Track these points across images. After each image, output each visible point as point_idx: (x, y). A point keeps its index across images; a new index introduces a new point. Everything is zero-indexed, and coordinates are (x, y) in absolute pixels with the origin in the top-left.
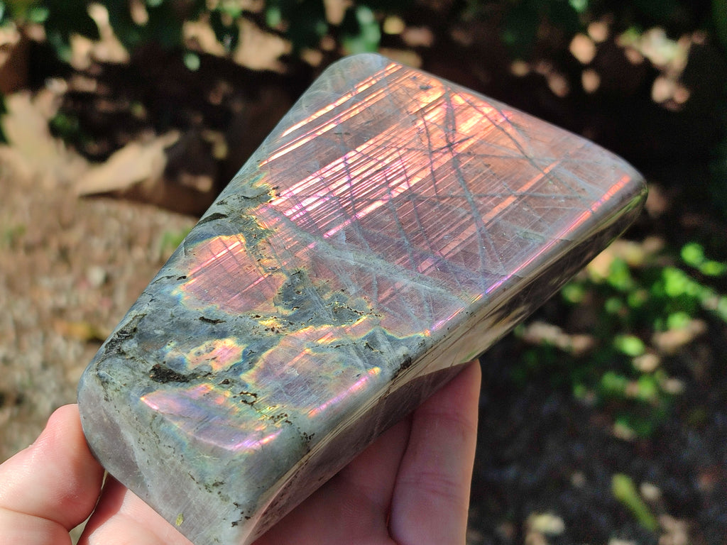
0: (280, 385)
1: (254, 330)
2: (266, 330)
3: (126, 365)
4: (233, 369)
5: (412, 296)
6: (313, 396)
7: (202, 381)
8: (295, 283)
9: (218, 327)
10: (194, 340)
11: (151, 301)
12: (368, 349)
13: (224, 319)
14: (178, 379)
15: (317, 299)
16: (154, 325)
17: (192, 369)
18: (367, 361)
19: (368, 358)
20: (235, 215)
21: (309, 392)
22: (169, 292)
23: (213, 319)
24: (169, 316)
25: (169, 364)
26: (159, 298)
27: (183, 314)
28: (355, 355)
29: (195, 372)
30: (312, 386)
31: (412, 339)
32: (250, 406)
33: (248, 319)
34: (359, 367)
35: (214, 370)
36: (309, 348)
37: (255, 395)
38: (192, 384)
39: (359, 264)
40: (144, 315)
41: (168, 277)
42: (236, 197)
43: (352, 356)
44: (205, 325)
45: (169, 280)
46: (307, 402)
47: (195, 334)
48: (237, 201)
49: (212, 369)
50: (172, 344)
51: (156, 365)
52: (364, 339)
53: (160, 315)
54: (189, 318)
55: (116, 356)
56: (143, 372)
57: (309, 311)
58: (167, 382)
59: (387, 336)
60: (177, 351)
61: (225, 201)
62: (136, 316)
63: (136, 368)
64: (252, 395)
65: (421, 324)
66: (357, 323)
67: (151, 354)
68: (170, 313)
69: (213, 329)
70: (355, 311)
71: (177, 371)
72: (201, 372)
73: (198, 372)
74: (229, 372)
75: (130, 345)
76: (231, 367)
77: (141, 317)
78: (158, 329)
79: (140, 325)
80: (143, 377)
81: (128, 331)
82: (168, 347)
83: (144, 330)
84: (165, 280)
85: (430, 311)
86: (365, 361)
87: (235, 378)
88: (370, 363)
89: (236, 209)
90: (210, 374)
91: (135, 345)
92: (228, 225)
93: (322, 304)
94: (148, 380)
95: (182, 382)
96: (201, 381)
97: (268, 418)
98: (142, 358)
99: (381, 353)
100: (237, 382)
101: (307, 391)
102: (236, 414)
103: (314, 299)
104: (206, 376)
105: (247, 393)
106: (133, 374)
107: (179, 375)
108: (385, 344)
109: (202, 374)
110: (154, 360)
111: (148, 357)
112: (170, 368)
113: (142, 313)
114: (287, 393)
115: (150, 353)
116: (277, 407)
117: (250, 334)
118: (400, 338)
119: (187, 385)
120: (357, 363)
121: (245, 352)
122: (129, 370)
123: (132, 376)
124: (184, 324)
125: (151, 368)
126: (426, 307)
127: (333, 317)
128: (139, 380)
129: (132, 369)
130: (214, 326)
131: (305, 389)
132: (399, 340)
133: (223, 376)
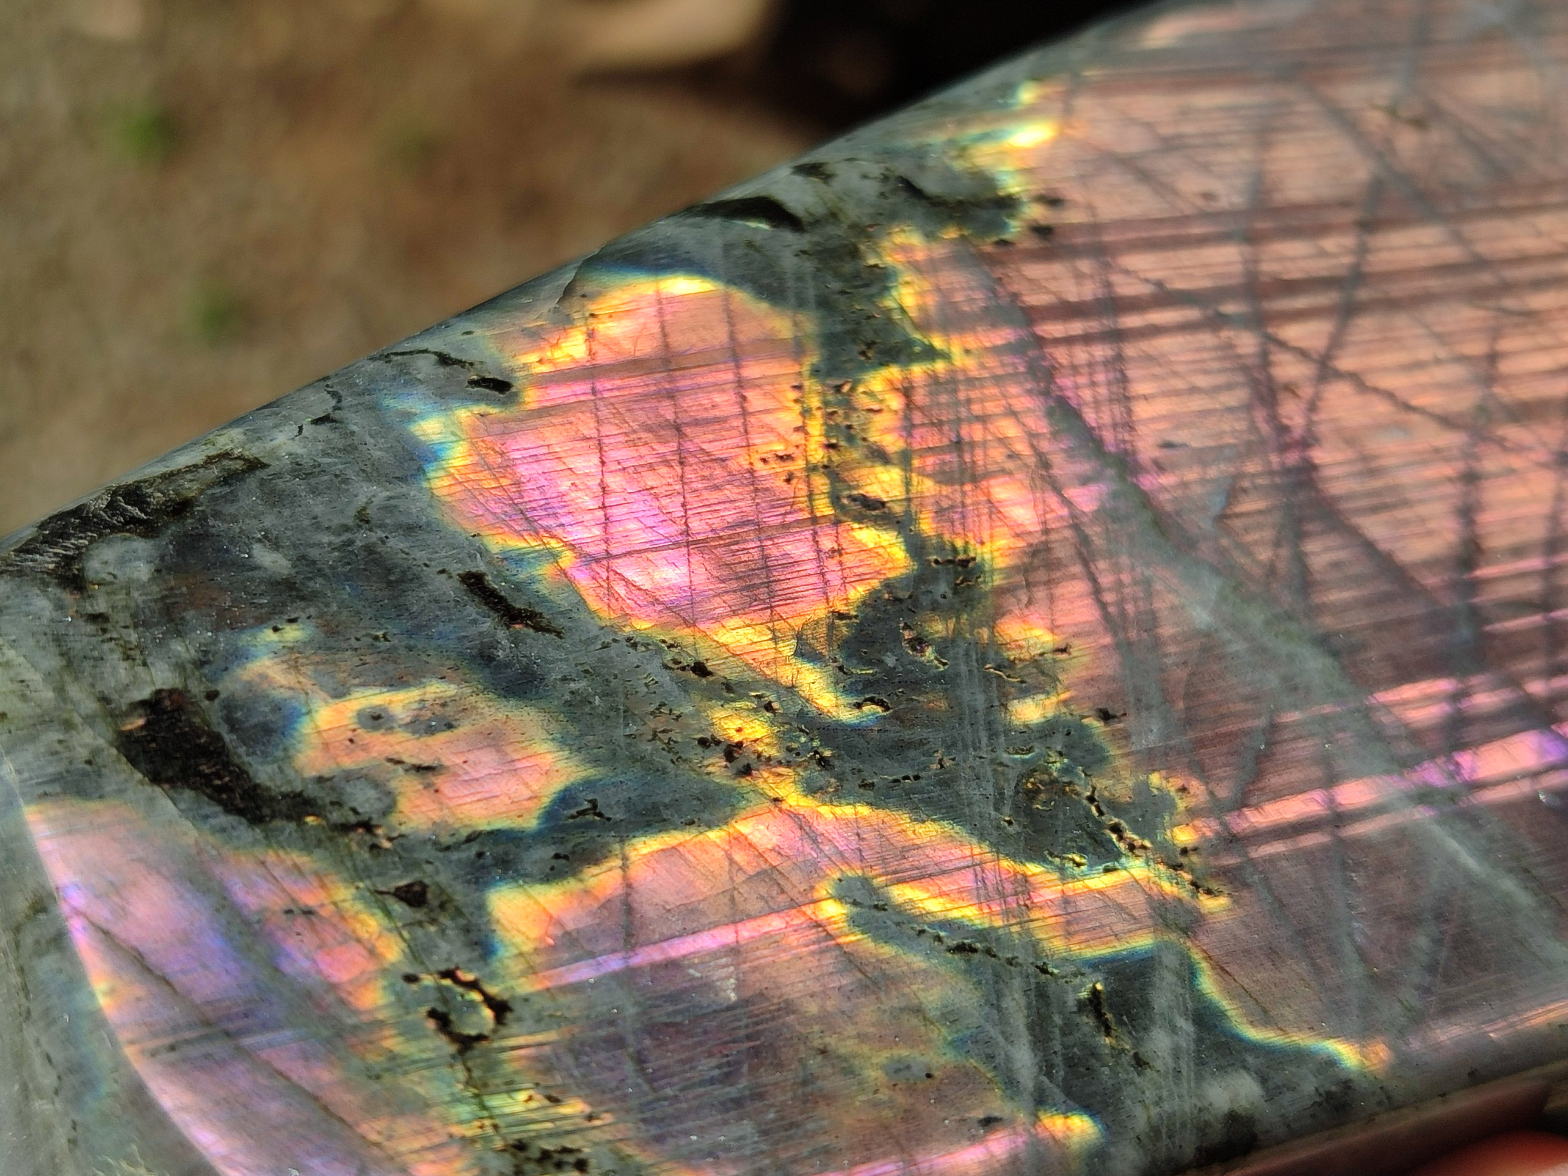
0: (631, 1011)
1: (652, 723)
2: (703, 742)
3: (58, 640)
4: (475, 848)
5: (1386, 868)
6: (747, 1127)
7: (319, 844)
8: (925, 601)
9: (516, 640)
10: (390, 656)
11: (318, 421)
12: (1087, 1021)
13: (561, 622)
14: (220, 789)
15: (980, 701)
16: (269, 520)
17: (311, 773)
18: (1060, 1073)
19: (1071, 1063)
20: (837, 231)
21: (738, 1102)
22: (409, 417)
23: (519, 604)
24: (352, 511)
25: (230, 708)
26: (356, 422)
27: (410, 529)
28: (1019, 1020)
29: (312, 791)
30: (767, 1077)
31: (1299, 1056)
32: (452, 1048)
33: (657, 662)
34: (1011, 1083)
35: (394, 819)
36: (840, 898)
37: (500, 1008)
38: (269, 838)
39: (1227, 635)
40: (254, 465)
41: (444, 360)
42: (876, 170)
43: (1003, 1020)
44: (473, 609)
45: (442, 371)
46: (707, 1141)
47: (410, 634)
48: (871, 189)
49: (389, 809)
50: (293, 634)
51: (172, 692)
52: (1096, 965)
53: (314, 491)
54: (421, 555)
55: (42, 580)
56: (104, 700)
57: (922, 743)
58: (170, 781)
59: (1198, 996)
60: (295, 667)
61: (829, 169)
62: (226, 455)
63: (87, 665)
64: (490, 1001)
65: (1367, 1007)
66: (1099, 881)
67: (180, 634)
68: (362, 500)
69: (494, 644)
70: (1116, 829)
71: (241, 754)
72: (338, 804)
73: (323, 796)
74: (455, 856)
75: (122, 561)
76: (470, 839)
77: (238, 465)
78: (276, 545)
79: (214, 498)
80: (89, 720)
81: (157, 498)
82: (268, 635)
83: (217, 525)
84: (425, 366)
85: (1432, 968)
86: (1047, 1068)
87: (460, 893)
88: (1068, 1092)
89: (852, 213)
90: (368, 826)
91: (143, 571)
92: (789, 262)
93: (993, 735)
94: (101, 742)
95: (230, 808)
96: (309, 844)
97: (499, 1144)
98: (133, 636)
99: (1140, 1063)
100: (459, 912)
101: (732, 1091)
102: (373, 1059)
103: (966, 697)
104: (345, 828)
105: (473, 985)
106: (60, 690)
107: (241, 774)
108: (1174, 1029)
109: (336, 816)
110: (180, 667)
111: (161, 644)
112: (223, 730)
113: (254, 451)
114: (640, 1060)
115: (178, 629)
116: (565, 1110)
117: (633, 729)
118: (1253, 1034)
119: (246, 833)
120: (1008, 1059)
121: (565, 798)
122: (52, 662)
123: (50, 694)
124: (389, 571)
125: (145, 693)
126: (1421, 941)
127: (1007, 809)
128: (68, 725)
129: (69, 664)
130: (502, 634)
131: (728, 1078)
132: (1240, 1040)
133: (415, 865)
